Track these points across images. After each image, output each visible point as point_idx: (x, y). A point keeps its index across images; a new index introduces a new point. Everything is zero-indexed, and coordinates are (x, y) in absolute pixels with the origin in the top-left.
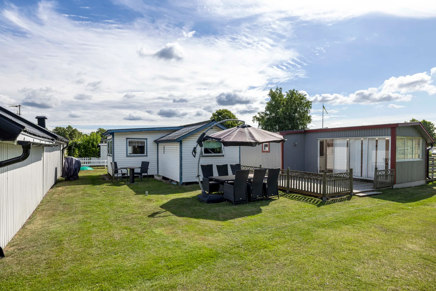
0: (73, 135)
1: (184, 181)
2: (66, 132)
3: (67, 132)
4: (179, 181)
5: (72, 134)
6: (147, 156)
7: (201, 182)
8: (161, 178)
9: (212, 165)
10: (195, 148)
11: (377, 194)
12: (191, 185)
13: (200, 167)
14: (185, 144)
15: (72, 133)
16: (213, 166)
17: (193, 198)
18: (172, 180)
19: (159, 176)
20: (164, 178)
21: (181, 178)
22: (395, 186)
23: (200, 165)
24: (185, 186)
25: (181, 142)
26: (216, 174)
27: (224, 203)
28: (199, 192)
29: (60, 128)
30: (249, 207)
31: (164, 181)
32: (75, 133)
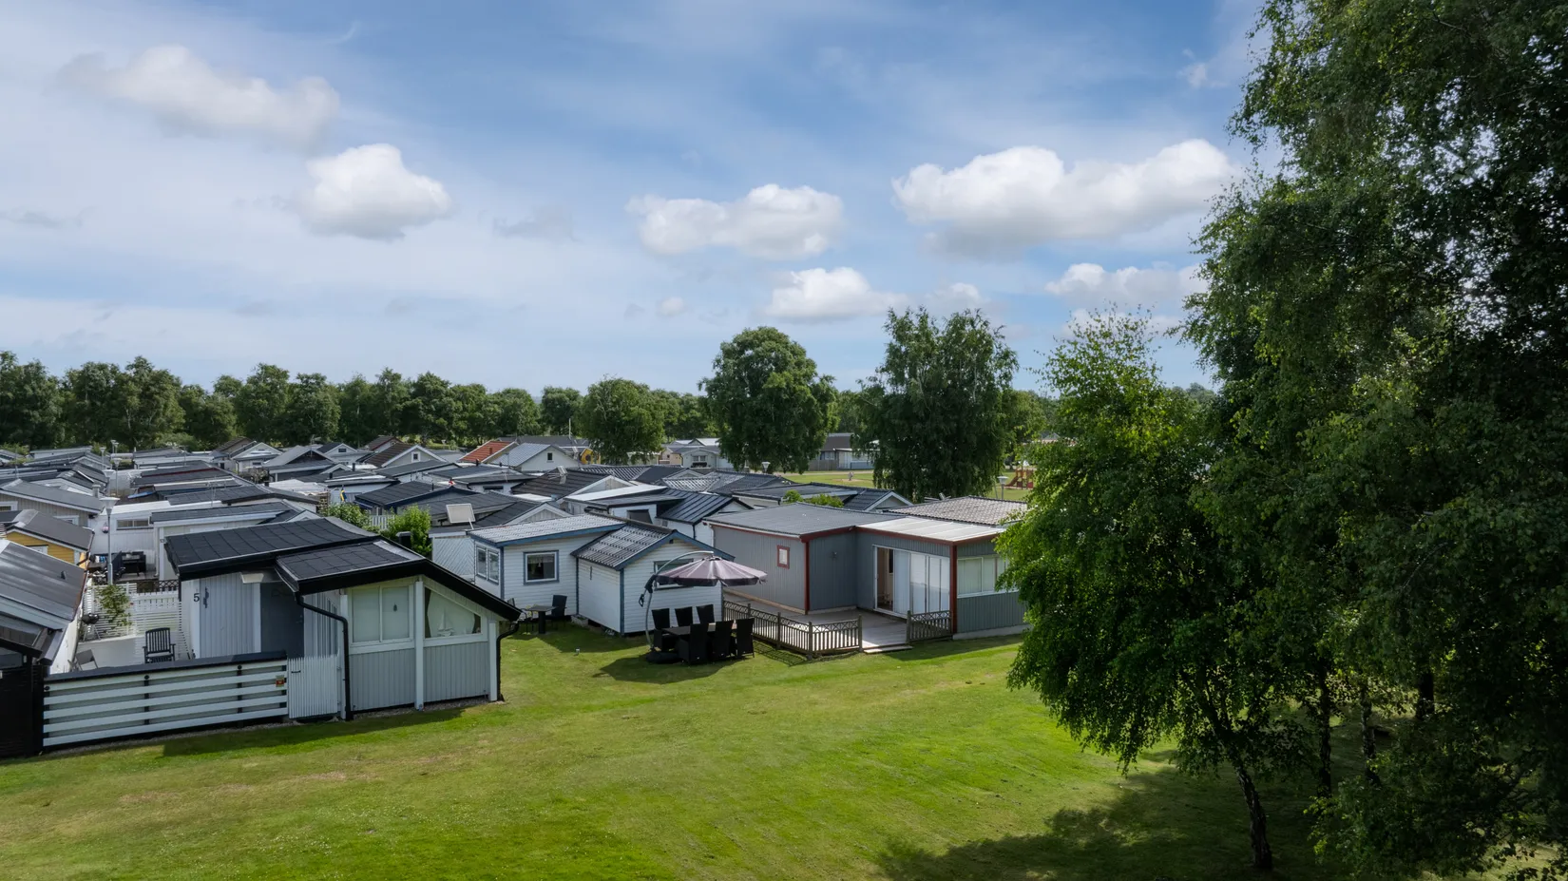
0: (157, 397)
1: (626, 631)
2: (130, 382)
3: (132, 386)
4: (619, 630)
5: (152, 394)
6: (558, 581)
7: (651, 632)
8: (586, 622)
9: (668, 610)
10: (643, 595)
11: (903, 650)
12: (637, 637)
13: (650, 613)
14: (629, 574)
15: (153, 389)
16: (670, 611)
17: (641, 657)
18: (606, 628)
19: (581, 618)
20: (591, 622)
21: (622, 627)
22: (955, 637)
23: (650, 610)
24: (628, 639)
25: (622, 572)
26: (674, 622)
27: (679, 663)
28: (646, 649)
29: (102, 367)
30: (706, 668)
31: (592, 629)
32: (164, 389)
